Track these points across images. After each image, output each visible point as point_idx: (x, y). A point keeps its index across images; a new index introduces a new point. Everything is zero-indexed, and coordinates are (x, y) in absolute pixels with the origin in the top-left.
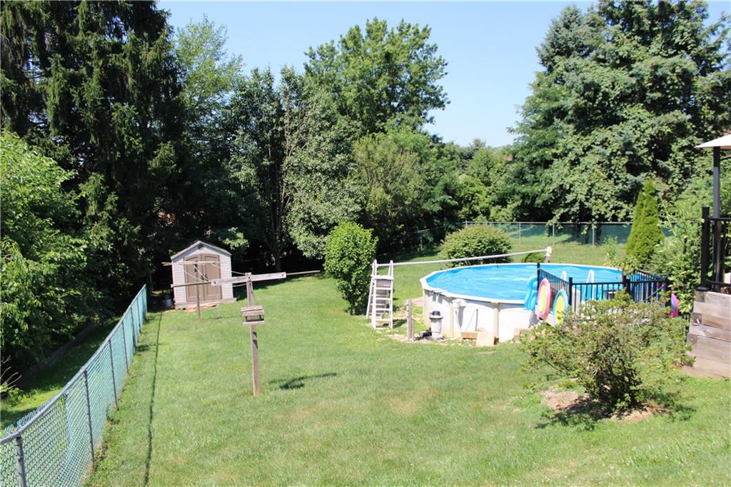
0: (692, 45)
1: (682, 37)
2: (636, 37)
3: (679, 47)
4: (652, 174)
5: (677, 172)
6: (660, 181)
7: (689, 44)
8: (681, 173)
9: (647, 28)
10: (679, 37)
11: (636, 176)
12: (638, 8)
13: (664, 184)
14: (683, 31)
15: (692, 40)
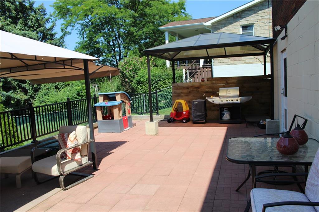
0: (36, 27)
1: (32, 22)
2: (9, 19)
3: (30, 27)
4: (18, 91)
5: (31, 89)
6: (23, 94)
7: (35, 26)
8: (33, 90)
9: (14, 15)
10: (30, 22)
11: (7, 92)
12: (8, 4)
13: (25, 96)
14: (32, 19)
15: (37, 24)
